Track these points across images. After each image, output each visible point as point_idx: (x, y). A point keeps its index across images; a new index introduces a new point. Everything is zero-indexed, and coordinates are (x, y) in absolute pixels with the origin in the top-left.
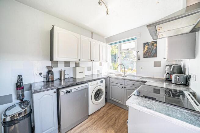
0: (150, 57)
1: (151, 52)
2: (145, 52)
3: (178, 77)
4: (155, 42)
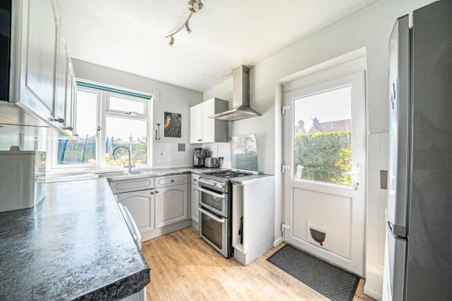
0: (173, 136)
1: (175, 128)
2: (167, 128)
3: (215, 160)
4: (180, 115)
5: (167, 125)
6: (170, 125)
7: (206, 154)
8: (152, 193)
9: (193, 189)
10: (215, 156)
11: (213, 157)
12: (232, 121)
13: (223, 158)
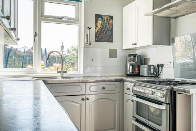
0: (104, 41)
1: (106, 32)
2: (98, 31)
3: (152, 68)
4: (111, 17)
5: (98, 29)
6: (101, 29)
7: (141, 60)
8: (83, 99)
9: (125, 100)
10: (152, 62)
11: (150, 64)
12: (176, 18)
13: (162, 66)
